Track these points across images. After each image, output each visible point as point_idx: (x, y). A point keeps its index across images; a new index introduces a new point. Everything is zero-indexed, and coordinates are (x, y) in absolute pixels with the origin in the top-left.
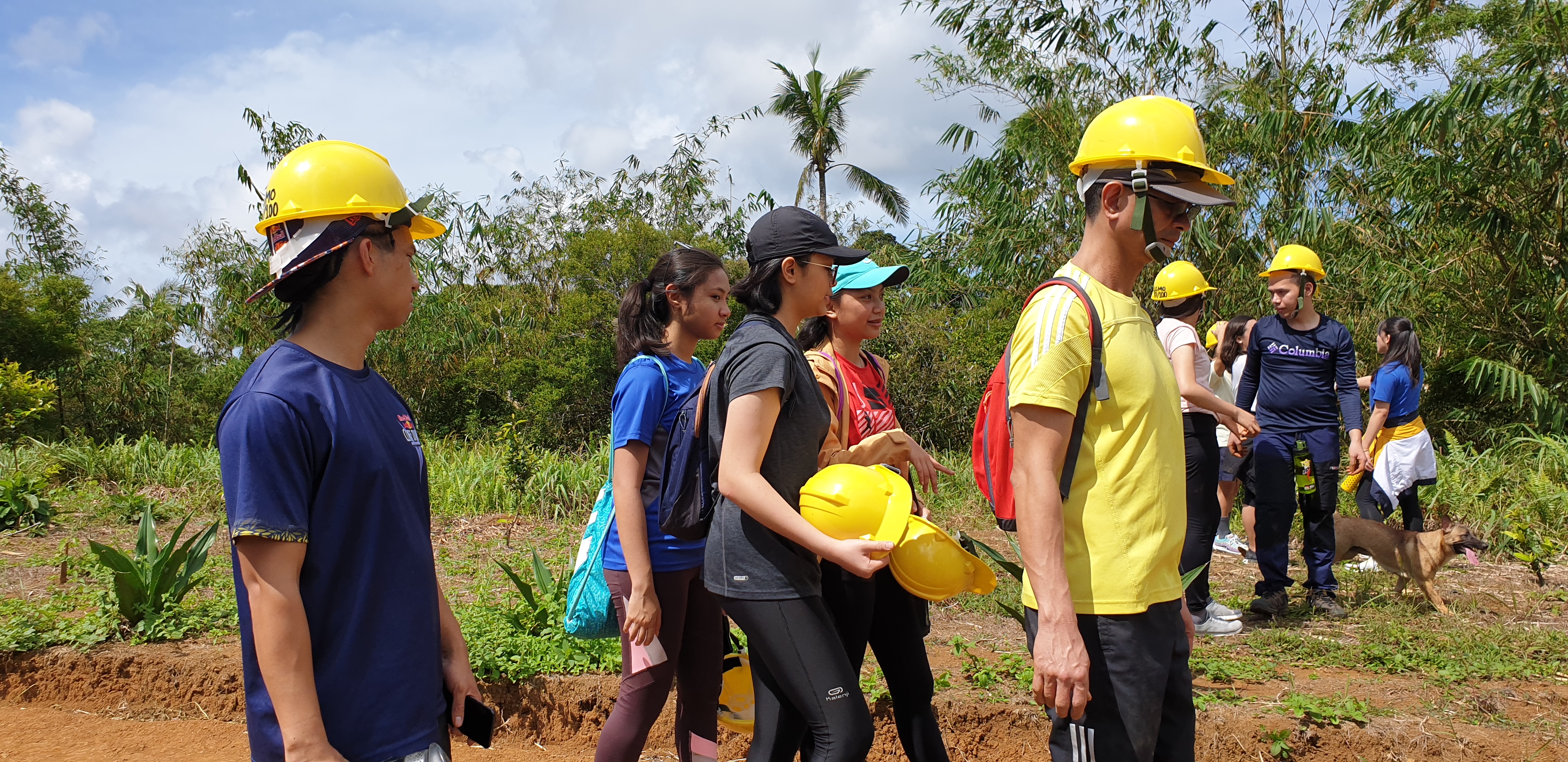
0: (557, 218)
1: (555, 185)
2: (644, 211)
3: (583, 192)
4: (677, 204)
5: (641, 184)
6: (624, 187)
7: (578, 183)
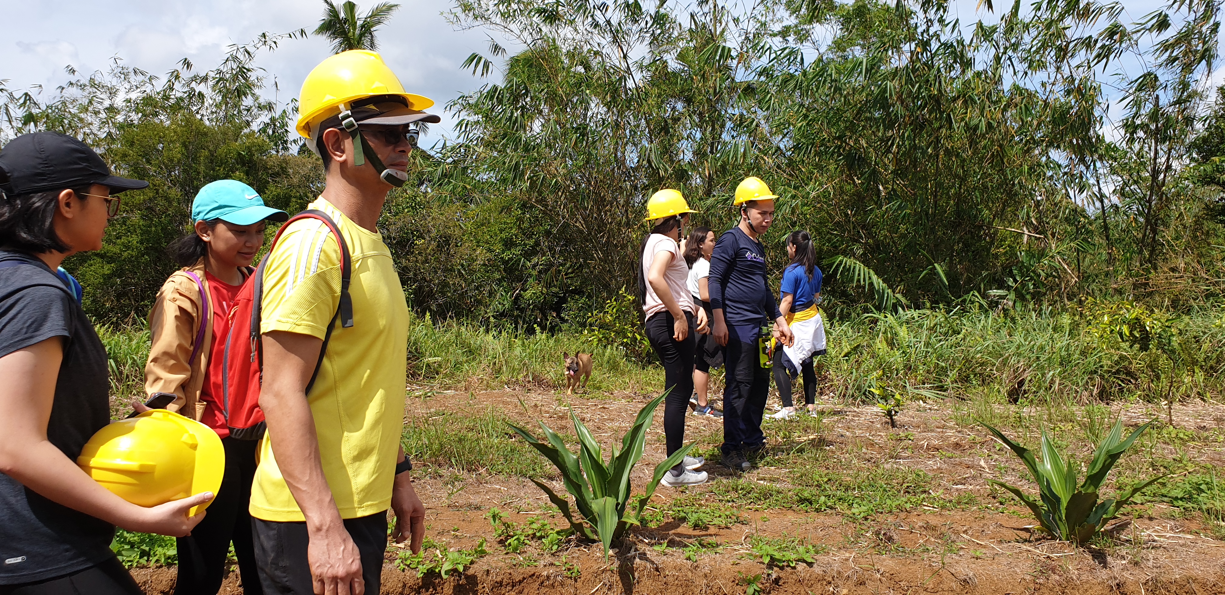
0: (111, 109)
1: (108, 80)
2: (195, 108)
3: (137, 88)
4: (227, 104)
5: (193, 84)
6: (177, 86)
7: (132, 80)
